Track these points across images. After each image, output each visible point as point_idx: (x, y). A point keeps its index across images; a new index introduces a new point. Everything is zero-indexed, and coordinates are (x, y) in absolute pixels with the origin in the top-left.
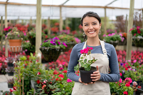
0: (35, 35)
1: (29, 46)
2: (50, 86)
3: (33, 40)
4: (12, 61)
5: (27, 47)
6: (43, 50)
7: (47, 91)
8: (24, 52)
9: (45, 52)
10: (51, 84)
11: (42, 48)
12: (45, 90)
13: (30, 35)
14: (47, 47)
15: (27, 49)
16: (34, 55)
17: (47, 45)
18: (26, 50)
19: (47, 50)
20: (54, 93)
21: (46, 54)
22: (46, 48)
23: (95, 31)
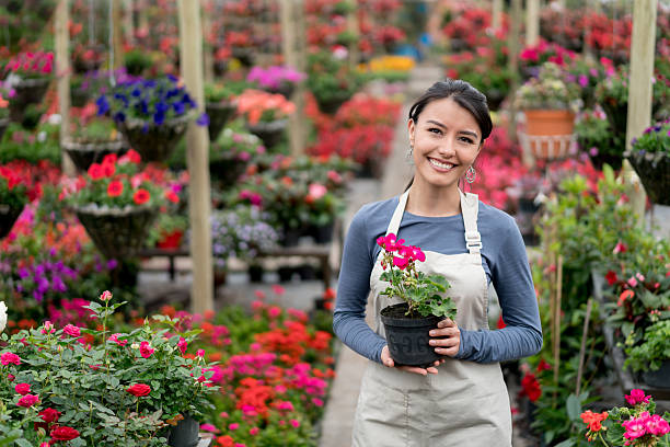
0: (627, 93)
1: (606, 134)
2: (649, 298)
3: (618, 111)
4: (533, 193)
5: (599, 139)
6: (639, 161)
7: (635, 312)
8: (585, 157)
9: (648, 172)
10: (652, 290)
11: (635, 155)
12: (628, 310)
13: (609, 93)
14: (653, 151)
15: (596, 144)
16: (616, 176)
17: (654, 144)
18: (594, 151)
19: (654, 165)
20: (656, 322)
21: (649, 176)
22: (649, 157)
23: (454, 166)
